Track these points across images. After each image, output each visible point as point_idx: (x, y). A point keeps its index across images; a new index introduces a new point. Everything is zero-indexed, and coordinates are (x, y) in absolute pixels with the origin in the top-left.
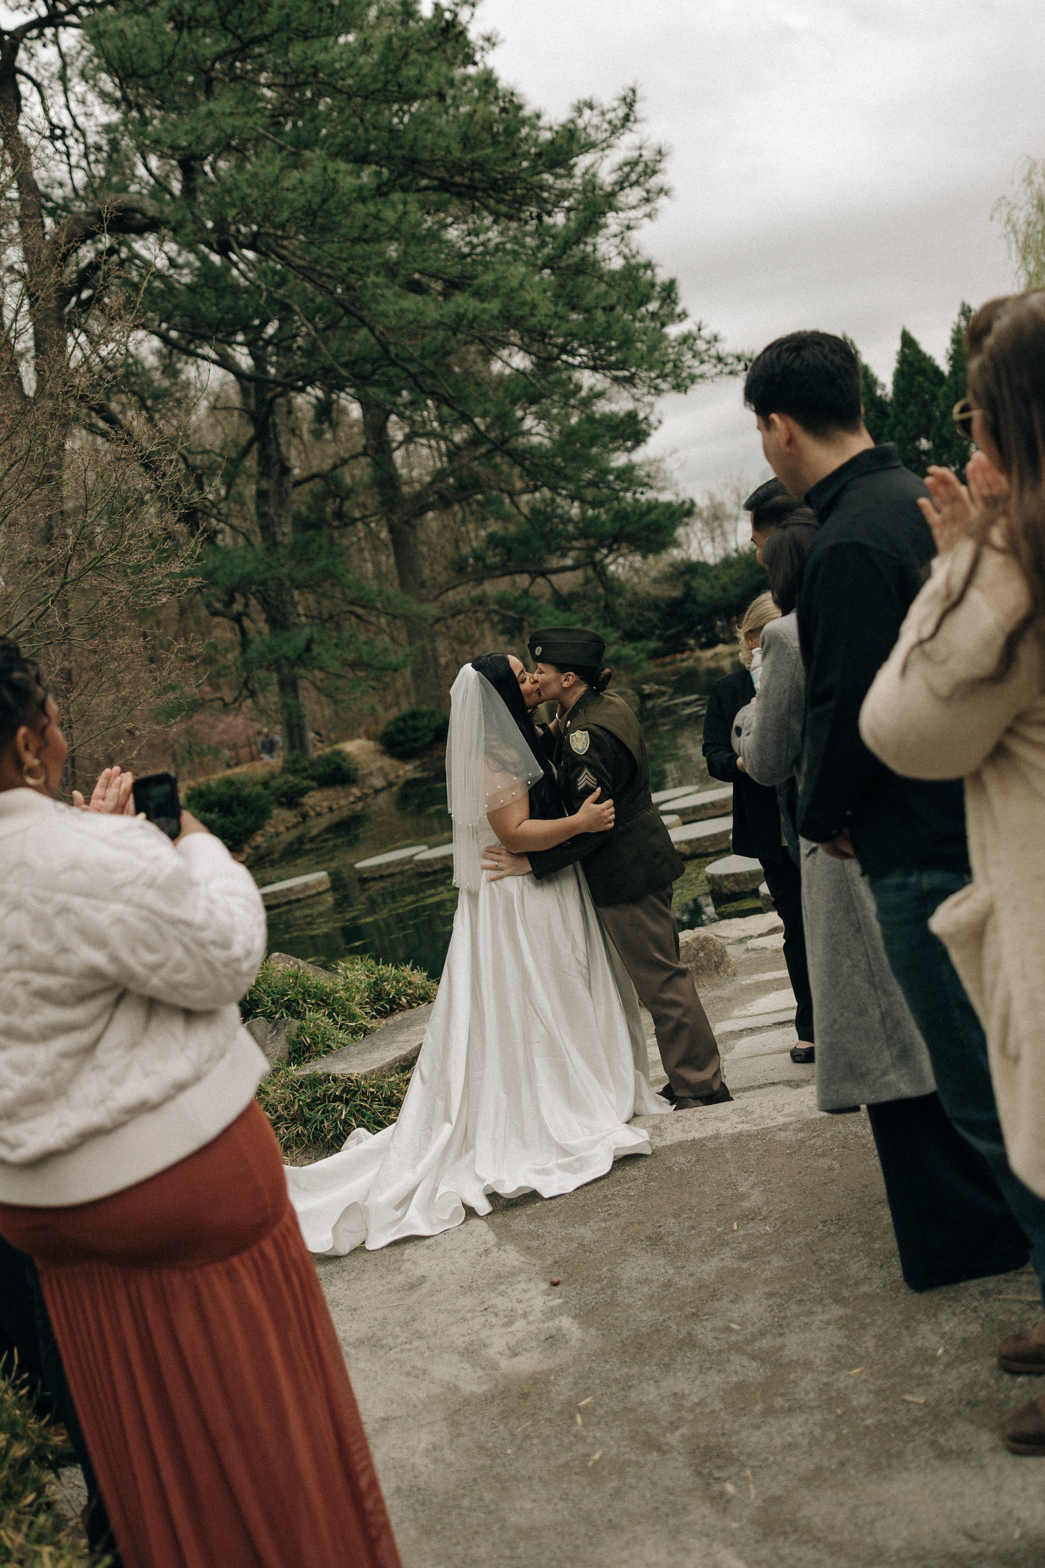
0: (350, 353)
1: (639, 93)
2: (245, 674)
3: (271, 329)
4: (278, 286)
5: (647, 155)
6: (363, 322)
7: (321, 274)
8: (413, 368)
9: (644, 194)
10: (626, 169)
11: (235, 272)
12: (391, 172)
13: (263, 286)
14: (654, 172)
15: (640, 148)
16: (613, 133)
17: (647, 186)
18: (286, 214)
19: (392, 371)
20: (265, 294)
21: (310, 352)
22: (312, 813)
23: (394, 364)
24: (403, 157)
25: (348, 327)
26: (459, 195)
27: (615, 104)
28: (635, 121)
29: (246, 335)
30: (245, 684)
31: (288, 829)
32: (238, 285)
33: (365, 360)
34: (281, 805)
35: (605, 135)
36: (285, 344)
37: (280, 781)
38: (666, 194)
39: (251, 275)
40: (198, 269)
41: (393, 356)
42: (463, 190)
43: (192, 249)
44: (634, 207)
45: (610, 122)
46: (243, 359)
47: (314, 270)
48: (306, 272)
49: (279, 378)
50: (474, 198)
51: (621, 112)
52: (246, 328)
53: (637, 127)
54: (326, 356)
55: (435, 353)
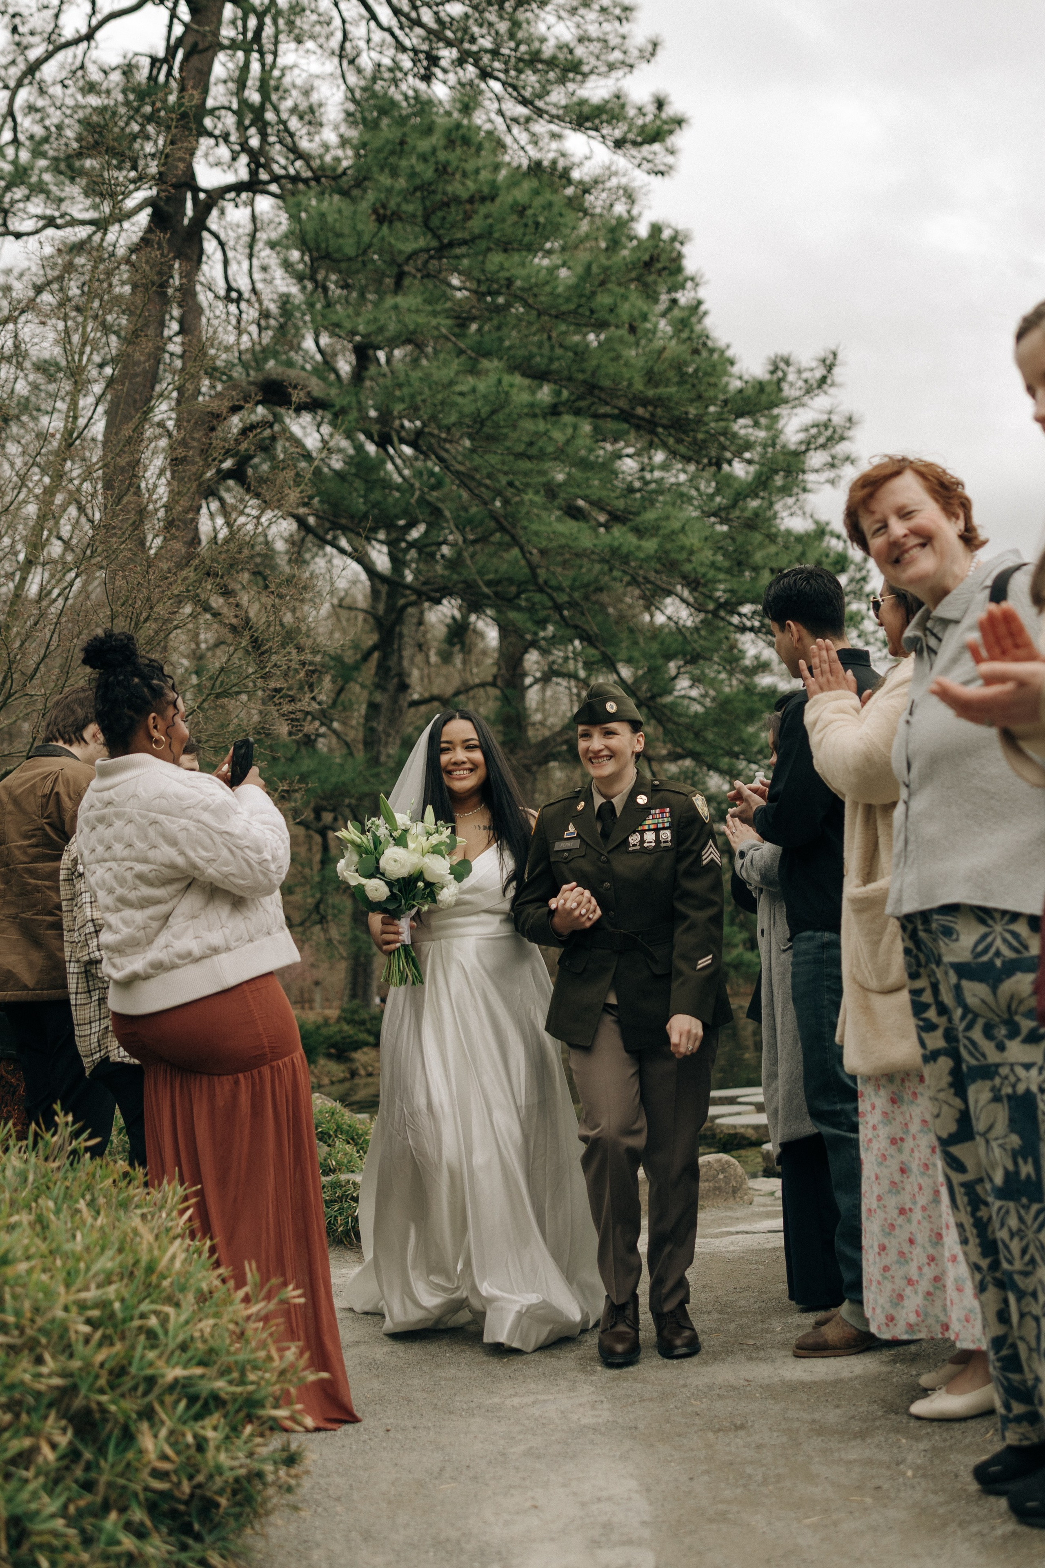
0: (496, 571)
1: (840, 357)
2: (318, 895)
3: (415, 534)
4: (433, 488)
5: (836, 419)
6: (515, 541)
7: (480, 484)
8: (563, 598)
9: (829, 459)
10: (814, 431)
11: (390, 466)
12: (572, 393)
13: (417, 485)
14: (842, 438)
15: (830, 413)
16: (808, 392)
17: (833, 451)
18: (453, 418)
19: (538, 597)
20: (417, 493)
21: (454, 564)
22: (362, 1072)
23: (541, 590)
24: (584, 382)
25: (500, 544)
26: (638, 428)
27: (814, 364)
28: (833, 384)
29: (388, 533)
30: (317, 906)
31: (332, 1083)
32: (391, 479)
33: (511, 581)
34: (329, 1056)
35: (798, 393)
36: (428, 550)
37: (334, 1029)
38: (852, 462)
39: (406, 472)
40: (351, 457)
41: (541, 581)
42: (643, 423)
43: (349, 436)
44: (817, 471)
45: (806, 381)
46: (380, 558)
47: (473, 478)
48: (464, 479)
49: (417, 585)
50: (653, 432)
51: (819, 373)
52: (389, 526)
53: (832, 391)
54: (471, 571)
55: (587, 585)
